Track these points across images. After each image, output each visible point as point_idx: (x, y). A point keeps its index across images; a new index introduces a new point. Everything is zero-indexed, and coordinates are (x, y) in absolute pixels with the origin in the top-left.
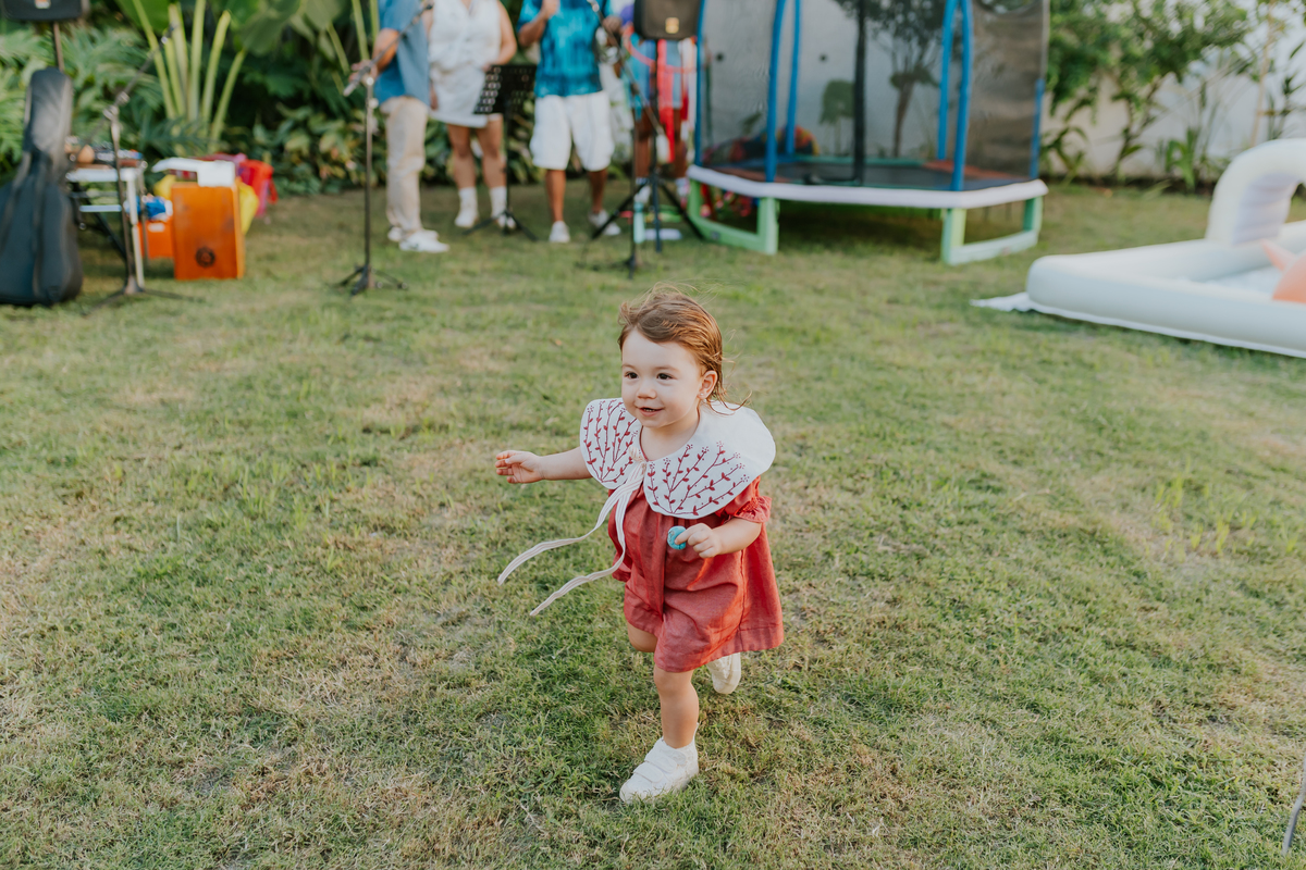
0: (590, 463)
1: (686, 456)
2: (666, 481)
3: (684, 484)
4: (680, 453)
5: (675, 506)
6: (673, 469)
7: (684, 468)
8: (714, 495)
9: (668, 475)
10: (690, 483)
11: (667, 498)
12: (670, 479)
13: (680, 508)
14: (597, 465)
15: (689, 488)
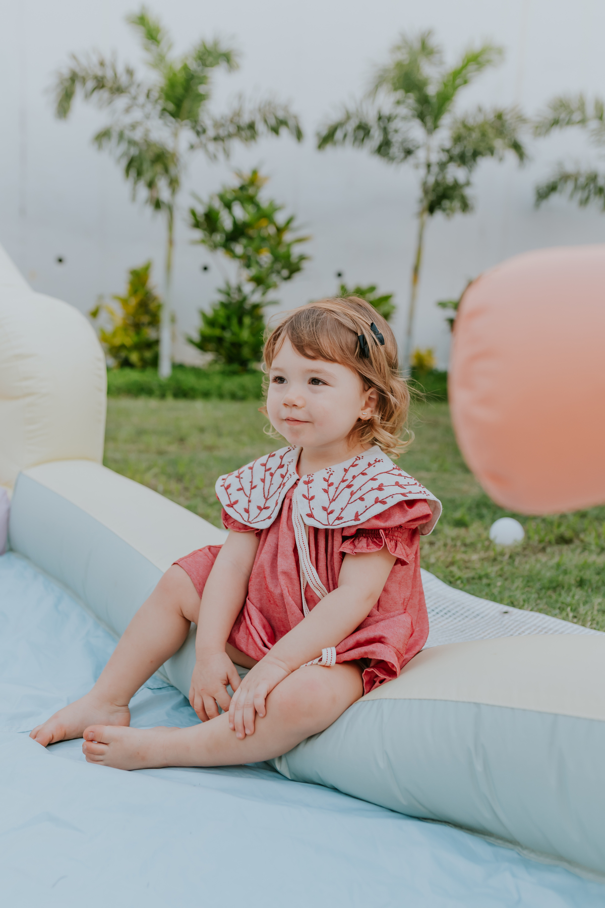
0: (231, 506)
1: (353, 466)
2: (326, 491)
3: (349, 491)
4: (347, 464)
5: (333, 517)
6: (336, 479)
7: (349, 476)
8: (381, 495)
9: (331, 485)
10: (354, 489)
11: (325, 509)
12: (332, 490)
13: (338, 518)
14: (240, 507)
15: (352, 494)
